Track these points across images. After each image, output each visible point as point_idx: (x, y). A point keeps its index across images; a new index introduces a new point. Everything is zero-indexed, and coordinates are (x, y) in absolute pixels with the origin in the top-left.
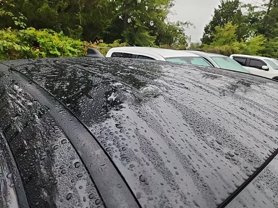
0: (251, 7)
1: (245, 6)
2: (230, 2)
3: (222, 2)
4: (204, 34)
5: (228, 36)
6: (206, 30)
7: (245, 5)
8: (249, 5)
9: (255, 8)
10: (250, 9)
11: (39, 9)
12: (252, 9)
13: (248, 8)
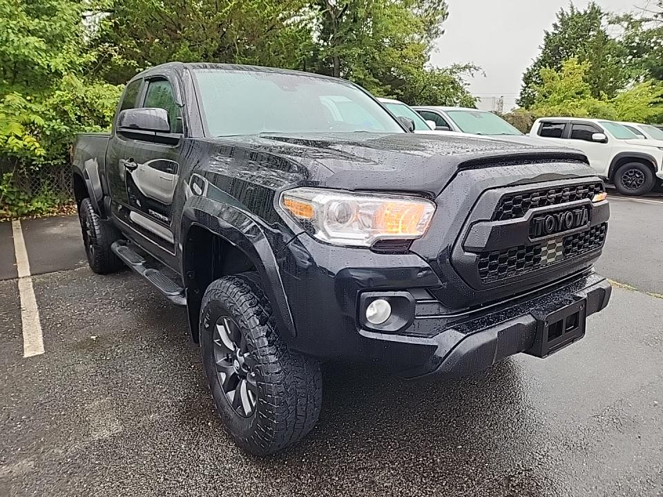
0: (632, 21)
1: (618, 20)
2: (579, 13)
3: (560, 16)
4: (524, 90)
5: (568, 89)
6: (527, 79)
7: (618, 18)
8: (628, 18)
9: (643, 23)
10: (630, 26)
11: (174, 54)
12: (635, 24)
13: (625, 24)
